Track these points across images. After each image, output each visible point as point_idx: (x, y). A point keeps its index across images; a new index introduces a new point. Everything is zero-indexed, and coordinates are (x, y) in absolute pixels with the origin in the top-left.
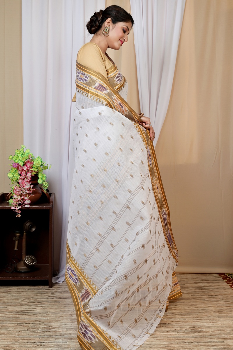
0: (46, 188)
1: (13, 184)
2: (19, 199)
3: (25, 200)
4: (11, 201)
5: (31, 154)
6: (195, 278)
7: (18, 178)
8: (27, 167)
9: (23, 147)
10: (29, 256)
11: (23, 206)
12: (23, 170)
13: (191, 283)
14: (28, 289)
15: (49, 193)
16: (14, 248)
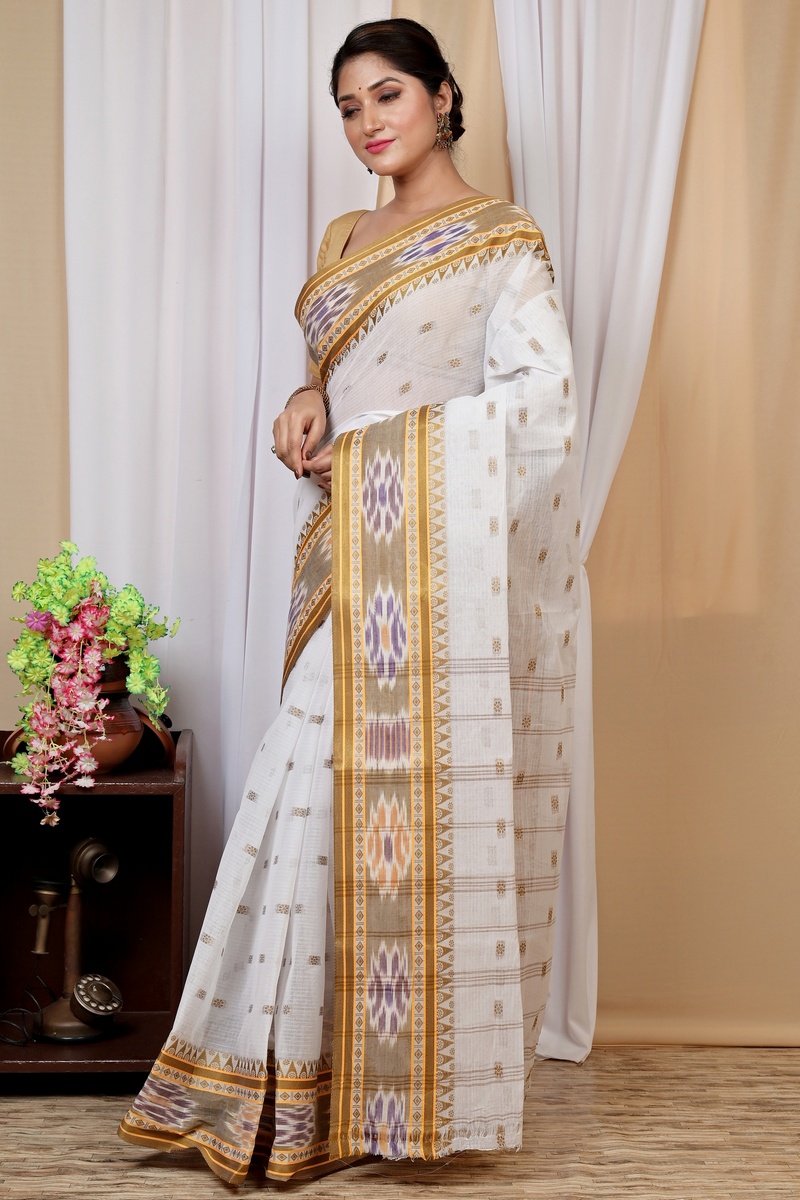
0: (160, 712)
1: (30, 694)
2: (54, 753)
3: (78, 758)
4: (20, 762)
5: (101, 576)
6: (748, 1067)
7: (50, 670)
8: (83, 627)
9: (67, 549)
10: (91, 979)
11: (68, 781)
12: (70, 638)
13: (730, 1084)
14: (88, 1110)
15: (170, 729)
16: (33, 946)
